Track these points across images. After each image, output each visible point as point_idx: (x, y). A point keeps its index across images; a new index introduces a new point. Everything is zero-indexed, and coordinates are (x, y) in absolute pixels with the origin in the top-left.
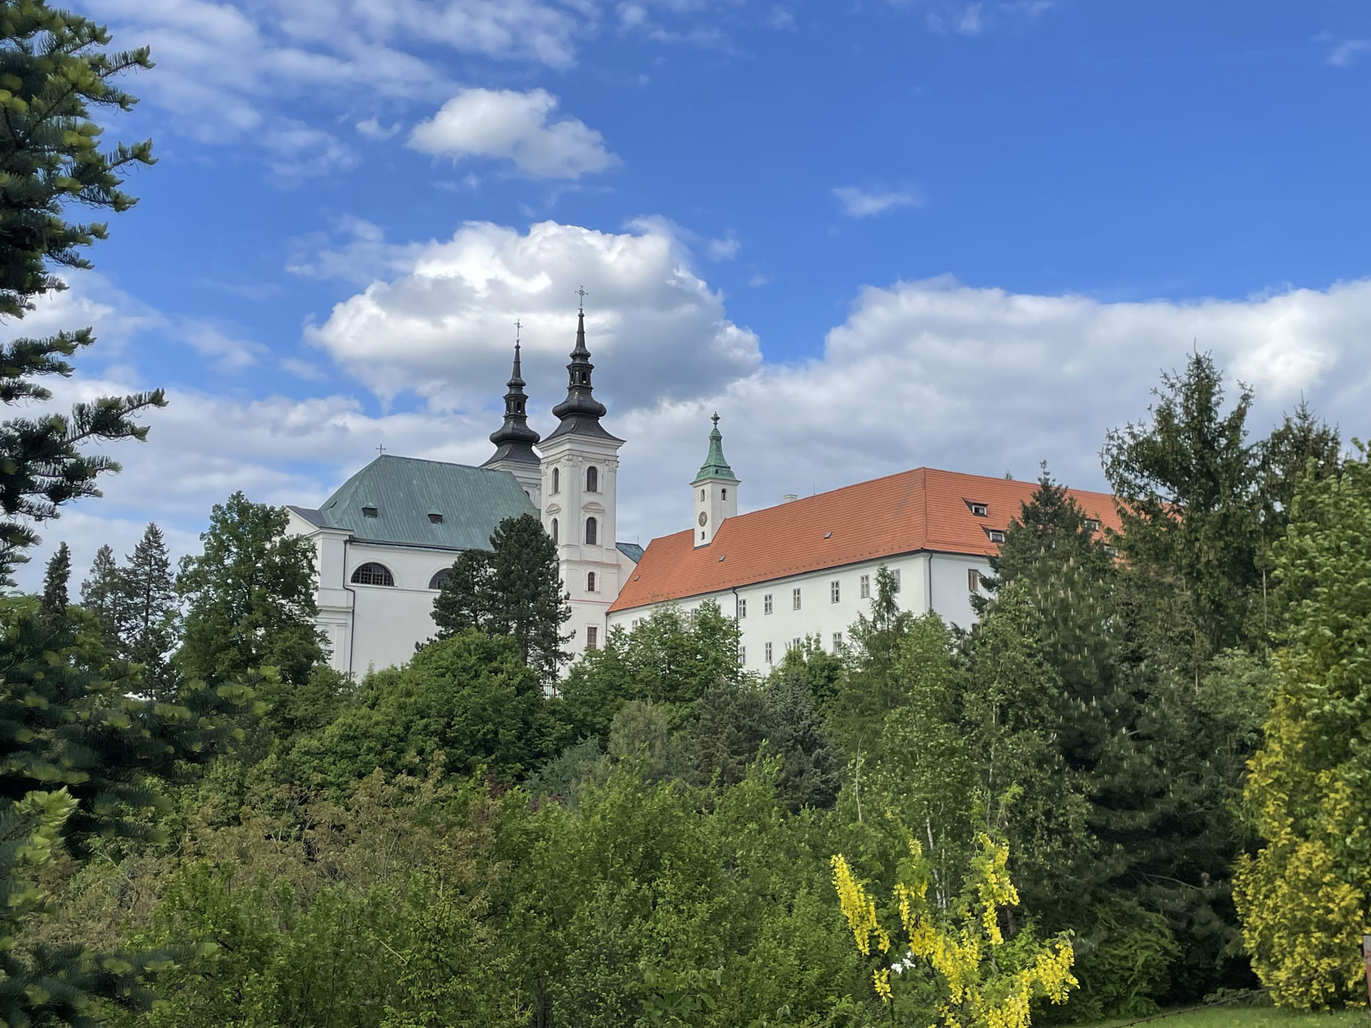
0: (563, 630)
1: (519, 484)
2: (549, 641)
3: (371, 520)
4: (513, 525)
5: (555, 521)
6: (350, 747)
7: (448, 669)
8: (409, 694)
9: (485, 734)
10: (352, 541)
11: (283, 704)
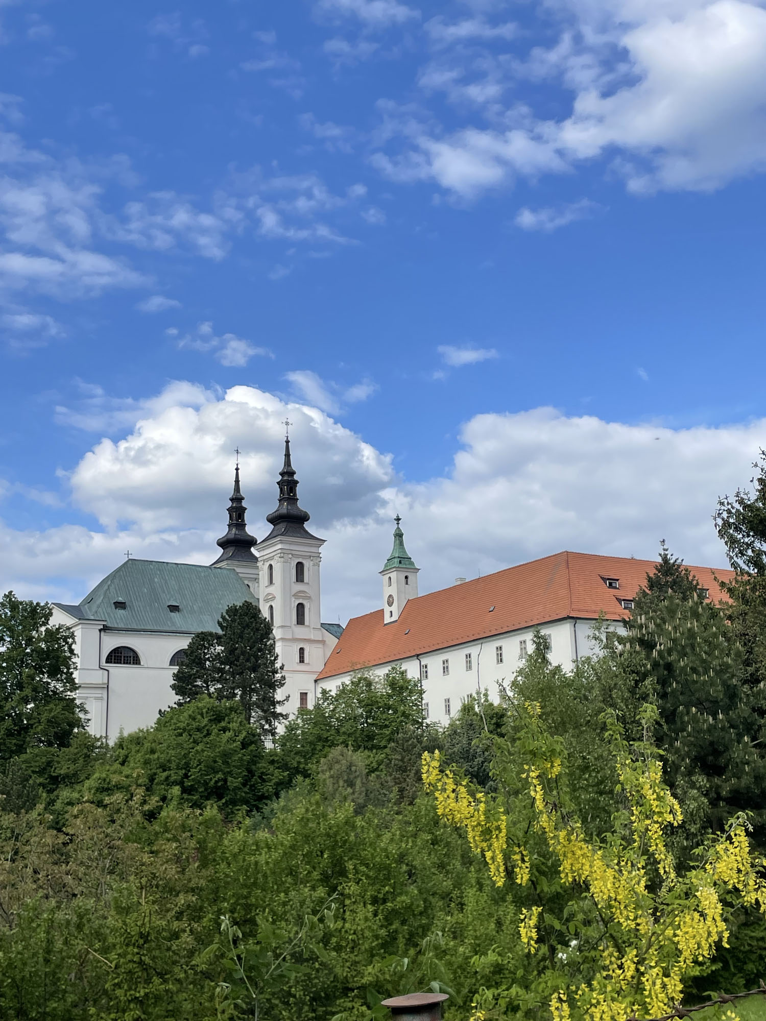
0: (279, 695)
1: (241, 578)
2: (268, 706)
3: (121, 612)
4: (236, 610)
5: (271, 607)
7: (184, 730)
8: (153, 752)
9: (216, 782)
10: (105, 629)
11: (49, 764)
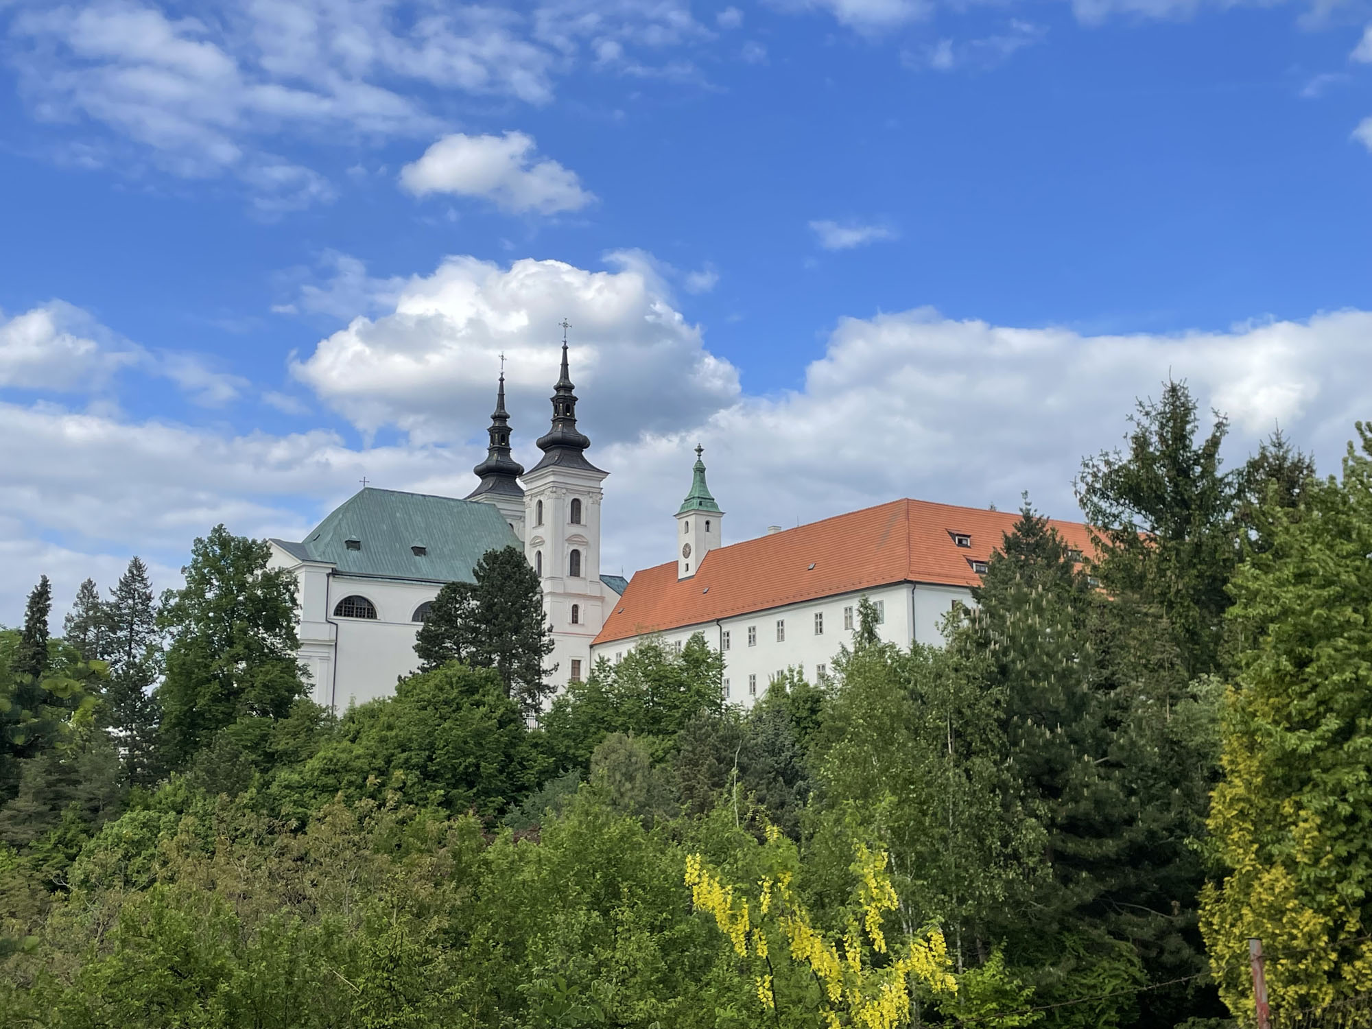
0: (546, 662)
1: (502, 516)
2: (532, 674)
3: (354, 553)
4: (496, 557)
5: (539, 553)
6: (330, 780)
7: (429, 702)
8: (390, 727)
9: (466, 767)
10: (335, 573)
11: (264, 738)
